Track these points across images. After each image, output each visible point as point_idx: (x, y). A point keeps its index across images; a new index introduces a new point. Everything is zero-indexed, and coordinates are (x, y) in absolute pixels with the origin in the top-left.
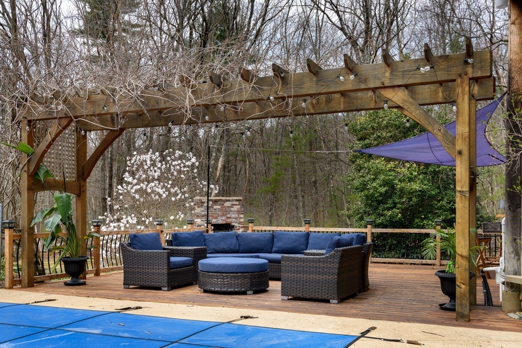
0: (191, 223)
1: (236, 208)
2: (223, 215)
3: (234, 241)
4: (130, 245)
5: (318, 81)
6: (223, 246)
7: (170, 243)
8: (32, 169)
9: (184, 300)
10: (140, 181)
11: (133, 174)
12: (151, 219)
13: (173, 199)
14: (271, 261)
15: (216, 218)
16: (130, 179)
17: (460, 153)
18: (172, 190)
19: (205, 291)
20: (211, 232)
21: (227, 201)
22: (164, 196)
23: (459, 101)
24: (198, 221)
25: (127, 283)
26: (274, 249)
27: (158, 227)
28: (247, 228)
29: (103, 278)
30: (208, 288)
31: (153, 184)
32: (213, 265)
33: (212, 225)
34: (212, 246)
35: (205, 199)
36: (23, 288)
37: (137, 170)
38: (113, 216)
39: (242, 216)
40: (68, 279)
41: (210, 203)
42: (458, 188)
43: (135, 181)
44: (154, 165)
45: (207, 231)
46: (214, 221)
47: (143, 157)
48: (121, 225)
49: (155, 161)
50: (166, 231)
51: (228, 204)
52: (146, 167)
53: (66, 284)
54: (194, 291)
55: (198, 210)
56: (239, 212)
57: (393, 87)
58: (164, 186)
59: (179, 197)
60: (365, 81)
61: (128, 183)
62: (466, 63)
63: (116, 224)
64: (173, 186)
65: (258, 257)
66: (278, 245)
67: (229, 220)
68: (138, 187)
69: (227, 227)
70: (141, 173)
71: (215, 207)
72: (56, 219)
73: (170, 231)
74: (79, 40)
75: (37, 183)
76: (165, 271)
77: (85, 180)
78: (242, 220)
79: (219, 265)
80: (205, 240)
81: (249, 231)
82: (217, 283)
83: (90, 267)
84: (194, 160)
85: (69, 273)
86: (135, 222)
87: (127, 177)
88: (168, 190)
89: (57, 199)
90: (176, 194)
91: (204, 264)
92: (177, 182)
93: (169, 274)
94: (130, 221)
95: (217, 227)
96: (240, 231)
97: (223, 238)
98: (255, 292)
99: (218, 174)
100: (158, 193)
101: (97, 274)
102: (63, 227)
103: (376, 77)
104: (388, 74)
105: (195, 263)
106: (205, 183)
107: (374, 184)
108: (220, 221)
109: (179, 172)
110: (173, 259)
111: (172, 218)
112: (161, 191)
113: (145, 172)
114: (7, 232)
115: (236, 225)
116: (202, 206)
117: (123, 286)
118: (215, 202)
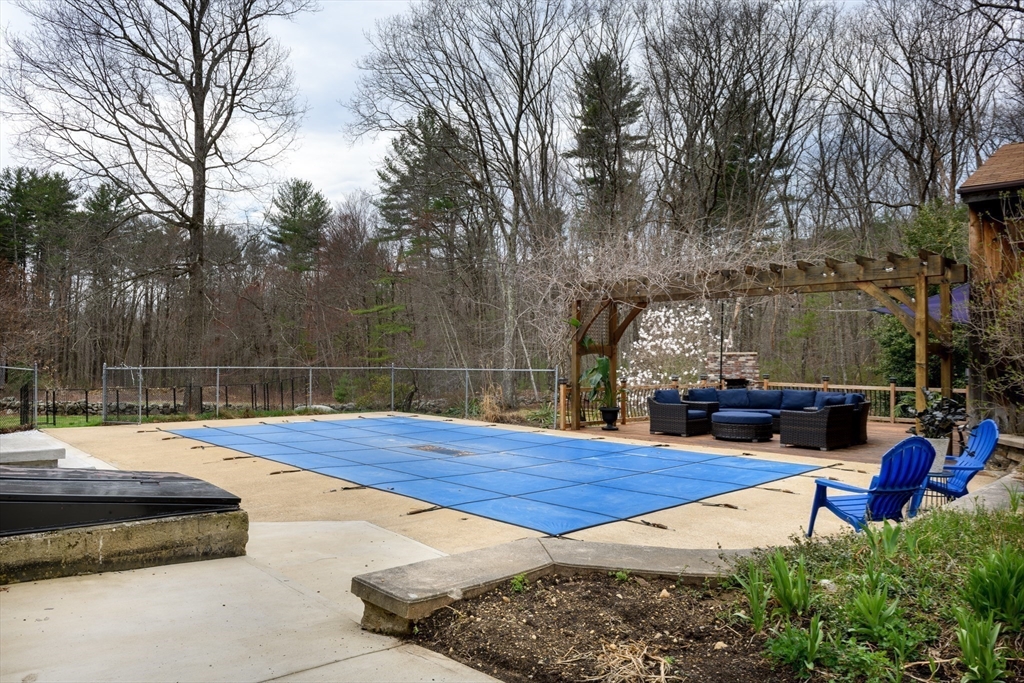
0: (704, 378)
1: (750, 363)
2: (737, 370)
3: (745, 397)
4: (655, 399)
5: (807, 276)
6: (734, 401)
7: (685, 398)
8: (580, 338)
9: (700, 443)
10: (656, 337)
11: (647, 331)
12: (666, 374)
13: (687, 355)
14: (775, 415)
15: (730, 373)
16: (645, 336)
17: (919, 334)
18: (686, 346)
19: (718, 438)
20: (725, 388)
21: (741, 356)
22: (678, 352)
23: (918, 293)
24: (712, 376)
25: (652, 430)
26: (783, 406)
27: (674, 383)
28: (761, 384)
29: (629, 426)
30: (720, 435)
31: (667, 341)
32: (724, 417)
33: (726, 380)
34: (724, 402)
35: (718, 354)
36: (572, 430)
37: (652, 326)
38: (628, 370)
39: (757, 371)
40: (605, 425)
41: (724, 358)
42: (917, 361)
43: (651, 338)
44: (668, 321)
45: (721, 387)
46: (727, 376)
47: (657, 313)
48: (638, 379)
49: (668, 318)
50: (681, 386)
51: (742, 359)
52: (660, 324)
53: (604, 429)
54: (709, 438)
55: (712, 365)
56: (754, 367)
57: (866, 281)
58: (677, 343)
59: (692, 353)
60: (844, 276)
61: (644, 339)
62: (922, 265)
63: (632, 378)
64: (687, 342)
65: (766, 412)
66: (786, 401)
67: (744, 375)
68: (654, 343)
69: (742, 382)
70: (655, 328)
71: (729, 362)
72: (597, 377)
73: (684, 386)
74: (574, 161)
75: (583, 349)
76: (685, 421)
77: (616, 344)
78: (757, 375)
79: (729, 417)
80: (718, 396)
81: (765, 388)
82: (727, 431)
83: (619, 416)
84: (707, 315)
85: (606, 420)
86: (650, 377)
87: (642, 333)
88: (682, 346)
89: (599, 362)
90: (689, 350)
91: (717, 416)
92: (692, 338)
93: (687, 423)
94: (646, 376)
95: (731, 383)
96: (755, 388)
97: (734, 395)
98: (760, 441)
99: (736, 314)
100: (672, 350)
101: (623, 423)
102: (602, 384)
103: (852, 274)
104: (862, 272)
105: (709, 415)
106: (719, 338)
107: (900, 340)
108: (734, 376)
109: (692, 327)
110: (690, 412)
111: (686, 373)
112: (675, 348)
113: (659, 328)
114: (562, 387)
115: (751, 380)
116: (715, 361)
117: (649, 432)
118: (729, 357)
